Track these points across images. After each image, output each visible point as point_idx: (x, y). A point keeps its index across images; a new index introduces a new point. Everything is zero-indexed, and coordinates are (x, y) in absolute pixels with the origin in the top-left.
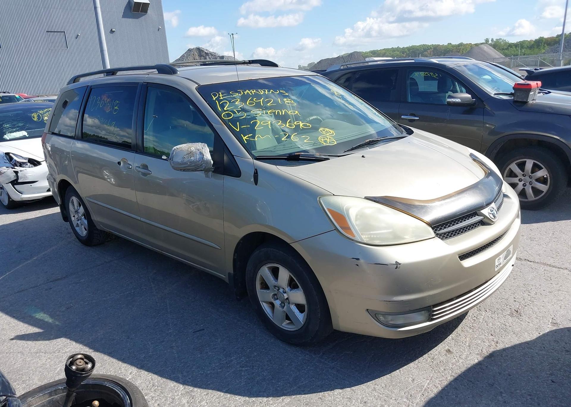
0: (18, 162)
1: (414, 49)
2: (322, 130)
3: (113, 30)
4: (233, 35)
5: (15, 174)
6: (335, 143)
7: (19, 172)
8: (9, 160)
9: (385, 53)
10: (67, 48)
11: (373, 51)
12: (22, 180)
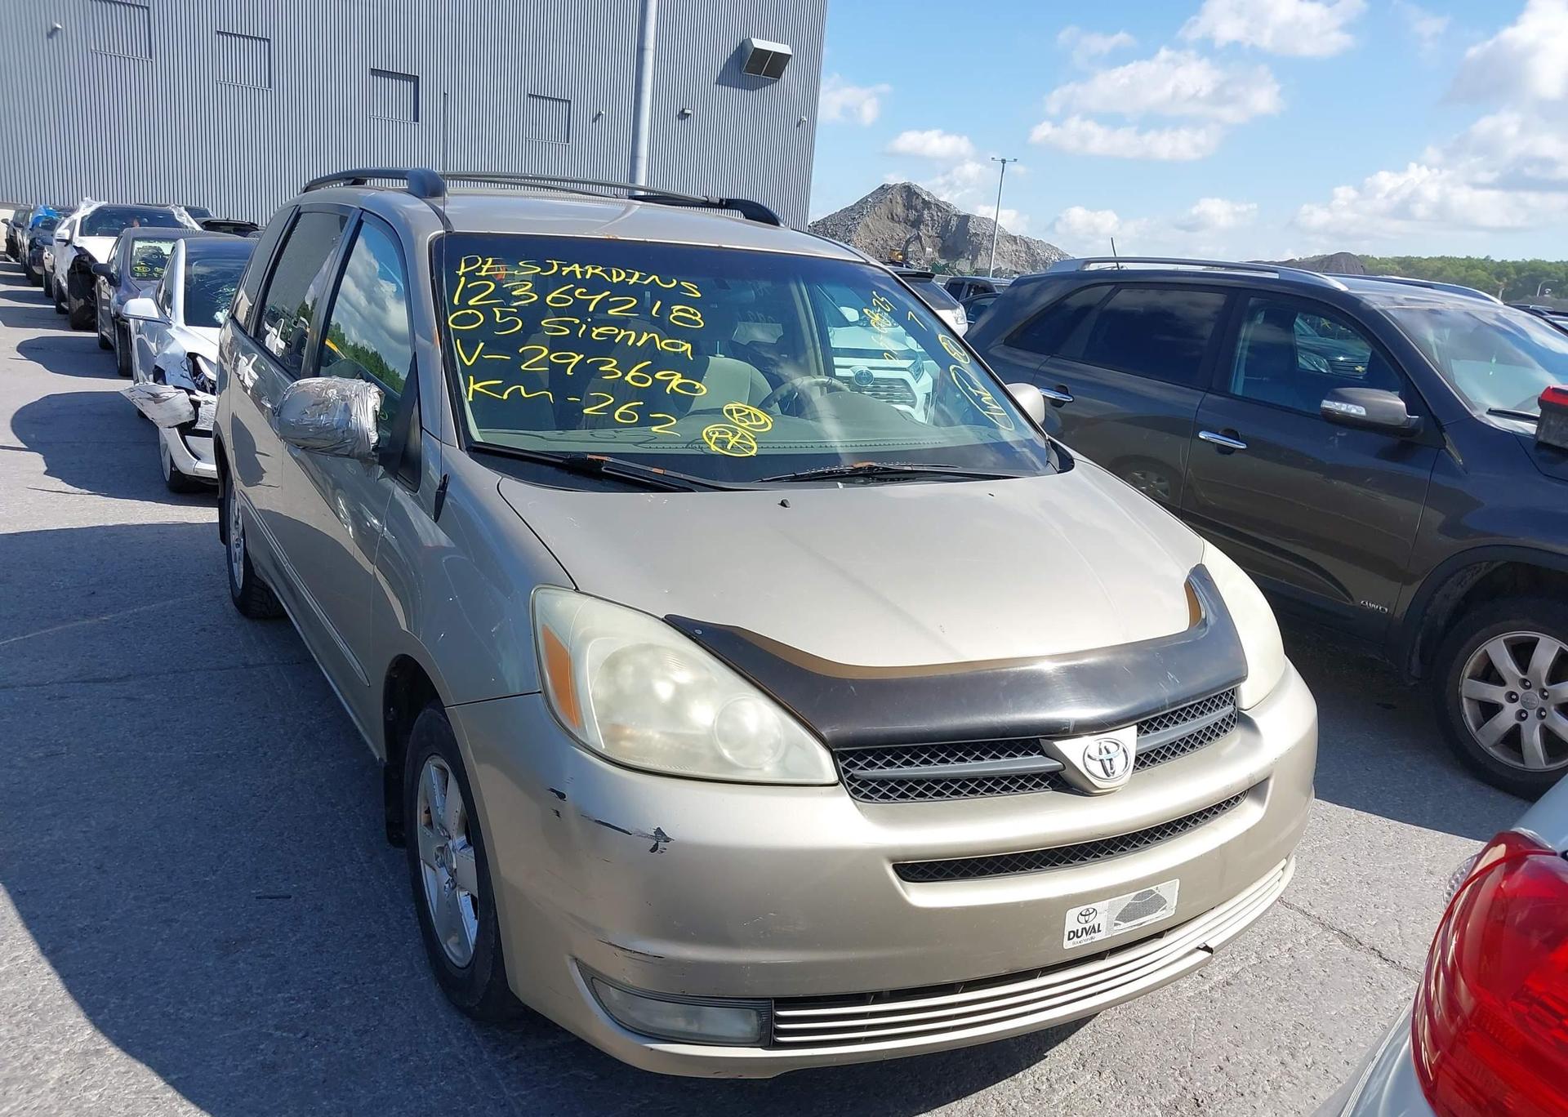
0: (210, 380)
1: (1534, 270)
2: (734, 408)
3: (686, 111)
4: (1005, 165)
5: (192, 409)
6: (753, 453)
7: (202, 405)
8: (192, 370)
9: (1441, 270)
10: (568, 142)
11: (1405, 258)
12: (203, 425)
